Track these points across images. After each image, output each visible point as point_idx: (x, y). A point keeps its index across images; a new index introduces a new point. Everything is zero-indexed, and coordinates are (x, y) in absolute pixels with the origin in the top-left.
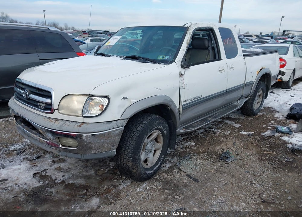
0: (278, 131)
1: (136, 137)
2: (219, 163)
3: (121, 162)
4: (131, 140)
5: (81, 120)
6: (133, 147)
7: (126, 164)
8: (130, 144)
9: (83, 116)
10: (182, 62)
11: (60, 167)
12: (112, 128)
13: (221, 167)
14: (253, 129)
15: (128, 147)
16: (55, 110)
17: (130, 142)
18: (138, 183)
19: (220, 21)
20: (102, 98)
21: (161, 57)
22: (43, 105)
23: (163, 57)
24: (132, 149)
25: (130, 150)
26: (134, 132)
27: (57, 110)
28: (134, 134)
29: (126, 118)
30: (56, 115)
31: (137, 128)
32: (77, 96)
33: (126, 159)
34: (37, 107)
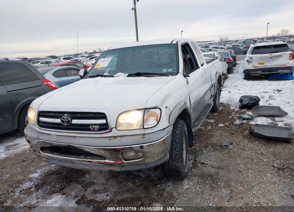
0: (244, 119)
1: (178, 140)
2: (226, 151)
3: (169, 165)
4: (175, 143)
5: (142, 132)
6: (179, 149)
7: (175, 166)
8: (176, 147)
9: (144, 128)
10: (183, 73)
11: (94, 189)
12: (167, 134)
13: (230, 154)
14: (225, 121)
15: (175, 150)
16: (112, 128)
17: (175, 145)
18: (178, 182)
19: (137, 40)
20: (155, 110)
21: (165, 71)
22: (97, 127)
23: (167, 70)
24: (179, 151)
25: (178, 152)
26: (175, 136)
27: (115, 128)
28: (176, 138)
29: (172, 124)
30: (114, 133)
31: (176, 132)
32: (131, 111)
33: (174, 161)
34: (90, 130)
